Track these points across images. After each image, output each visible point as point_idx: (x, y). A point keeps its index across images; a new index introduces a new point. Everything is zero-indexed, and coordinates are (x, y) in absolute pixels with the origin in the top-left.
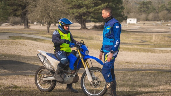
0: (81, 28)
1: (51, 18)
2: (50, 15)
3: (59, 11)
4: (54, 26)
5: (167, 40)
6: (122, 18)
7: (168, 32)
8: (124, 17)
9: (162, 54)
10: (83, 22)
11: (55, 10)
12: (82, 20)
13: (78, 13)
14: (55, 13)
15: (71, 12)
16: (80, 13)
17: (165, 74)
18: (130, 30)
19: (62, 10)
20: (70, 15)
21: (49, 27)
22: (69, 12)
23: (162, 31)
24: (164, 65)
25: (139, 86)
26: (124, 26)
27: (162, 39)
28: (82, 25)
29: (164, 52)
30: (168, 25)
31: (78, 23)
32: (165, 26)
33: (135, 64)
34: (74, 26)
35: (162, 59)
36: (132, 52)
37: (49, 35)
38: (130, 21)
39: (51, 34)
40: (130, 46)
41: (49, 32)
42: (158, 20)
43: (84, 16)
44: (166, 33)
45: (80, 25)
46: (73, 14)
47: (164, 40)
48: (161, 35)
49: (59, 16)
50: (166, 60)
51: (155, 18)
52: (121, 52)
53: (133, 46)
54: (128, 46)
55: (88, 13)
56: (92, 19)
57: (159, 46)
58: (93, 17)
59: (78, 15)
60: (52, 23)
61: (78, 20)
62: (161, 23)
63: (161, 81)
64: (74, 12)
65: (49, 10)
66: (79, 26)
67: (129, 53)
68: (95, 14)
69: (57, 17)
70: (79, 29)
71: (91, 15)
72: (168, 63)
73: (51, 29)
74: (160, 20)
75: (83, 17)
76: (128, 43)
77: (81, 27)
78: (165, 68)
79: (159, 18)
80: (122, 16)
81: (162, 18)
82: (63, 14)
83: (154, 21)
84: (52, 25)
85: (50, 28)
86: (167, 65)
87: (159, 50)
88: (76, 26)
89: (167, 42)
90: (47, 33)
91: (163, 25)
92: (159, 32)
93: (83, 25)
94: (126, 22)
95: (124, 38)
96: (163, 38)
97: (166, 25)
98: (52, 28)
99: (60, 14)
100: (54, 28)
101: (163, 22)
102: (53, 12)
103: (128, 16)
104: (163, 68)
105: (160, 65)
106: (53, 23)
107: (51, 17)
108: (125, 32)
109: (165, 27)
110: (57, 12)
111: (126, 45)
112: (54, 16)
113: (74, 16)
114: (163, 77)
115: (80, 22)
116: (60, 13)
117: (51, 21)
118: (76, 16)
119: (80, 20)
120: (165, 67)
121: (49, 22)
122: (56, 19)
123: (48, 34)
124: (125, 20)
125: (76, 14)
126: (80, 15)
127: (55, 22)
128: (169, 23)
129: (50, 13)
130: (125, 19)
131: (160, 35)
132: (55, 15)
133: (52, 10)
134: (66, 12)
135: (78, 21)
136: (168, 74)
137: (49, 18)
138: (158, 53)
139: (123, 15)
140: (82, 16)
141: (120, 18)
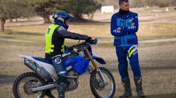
0: (44, 23)
1: (5, 13)
2: (3, 10)
3: (15, 3)
4: (9, 22)
5: (153, 30)
6: (95, 6)
7: (153, 20)
8: (97, 5)
9: (146, 47)
10: (46, 15)
11: (10, 2)
12: (45, 12)
13: (39, 4)
14: (10, 6)
15: (29, 3)
16: (41, 4)
17: (151, 73)
18: (106, 21)
19: (18, 2)
20: (28, 7)
21: (3, 24)
22: (28, 4)
23: (146, 20)
24: (150, 61)
25: (119, 90)
26: (98, 16)
27: (146, 30)
28: (45, 19)
29: (149, 45)
30: (154, 11)
31: (40, 16)
32: (149, 12)
33: (114, 63)
34: (34, 21)
35: (147, 54)
36: (109, 48)
37: (4, 34)
38: (106, 9)
39: (7, 32)
40: (107, 40)
41: (3, 30)
42: (141, 6)
43: (47, 7)
44: (151, 22)
45: (42, 18)
46: (33, 5)
47: (148, 30)
48: (145, 24)
49: (15, 10)
50: (152, 55)
51: (136, 3)
52: (96, 50)
53: (110, 40)
54: (104, 40)
55: (51, 4)
56: (58, 11)
57: (143, 38)
58: (58, 8)
59: (40, 7)
60: (7, 18)
61: (40, 12)
62: (145, 10)
63: (146, 82)
64: (33, 2)
65: (2, 3)
66: (42, 20)
67: (106, 49)
68: (60, 4)
69: (13, 11)
70: (42, 24)
71: (56, 5)
72: (154, 59)
73: (7, 27)
74: (143, 6)
75: (46, 9)
76: (105, 37)
77: (44, 21)
78: (151, 66)
79: (141, 3)
80: (94, 4)
81: (146, 3)
82: (19, 7)
83: (135, 7)
84: (7, 21)
85: (5, 25)
86: (153, 61)
87: (143, 43)
88: (38, 21)
89: (153, 32)
90: (1, 32)
91: (147, 12)
92: (143, 21)
93: (47, 18)
94: (100, 11)
95: (99, 32)
96: (147, 28)
97: (151, 11)
98: (7, 25)
99: (16, 7)
100: (10, 25)
101: (146, 7)
102: (7, 5)
103: (103, 3)
104: (148, 65)
105: (144, 62)
106: (9, 19)
107: (4, 11)
108: (100, 24)
109: (149, 14)
110: (12, 4)
111: (102, 40)
112: (9, 10)
113: (33, 8)
114: (148, 77)
115: (43, 15)
116: (16, 5)
117: (6, 17)
118: (37, 8)
119: (42, 13)
120: (151, 64)
121: (3, 18)
122: (11, 14)
123: (3, 32)
124: (98, 9)
125: (37, 6)
126: (42, 6)
127: (10, 17)
128: (154, 9)
129: (4, 7)
130: (99, 7)
131: (143, 24)
132: (10, 8)
133: (6, 2)
134: (23, 4)
135: (39, 14)
136: (154, 72)
137: (3, 13)
138: (142, 47)
139: (95, 2)
140: (44, 7)
141: (92, 6)
